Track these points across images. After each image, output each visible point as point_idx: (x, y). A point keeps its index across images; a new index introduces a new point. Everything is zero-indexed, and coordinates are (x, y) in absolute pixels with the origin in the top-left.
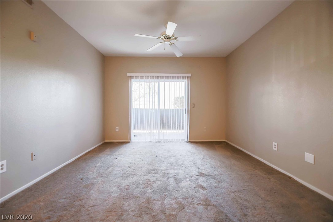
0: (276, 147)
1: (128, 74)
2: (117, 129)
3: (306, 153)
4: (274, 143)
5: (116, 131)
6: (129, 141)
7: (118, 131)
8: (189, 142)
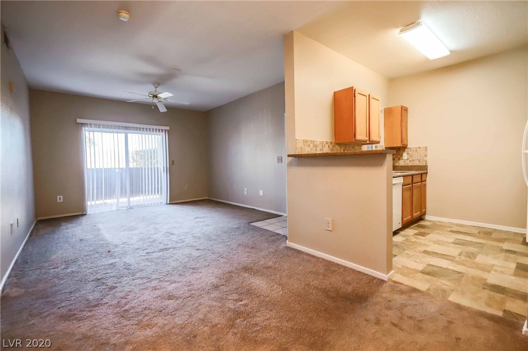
1: (79, 121)
2: (60, 199)
3: (260, 191)
5: (58, 201)
6: (84, 213)
7: (62, 201)
8: (170, 204)
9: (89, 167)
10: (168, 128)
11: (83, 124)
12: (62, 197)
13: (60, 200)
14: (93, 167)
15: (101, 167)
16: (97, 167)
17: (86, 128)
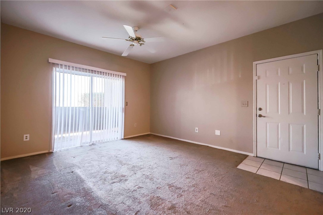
0: (198, 130)
1: (51, 60)
2: (27, 137)
3: (216, 131)
4: (196, 128)
5: (25, 140)
6: (51, 151)
7: (28, 139)
8: (124, 139)
9: (57, 105)
10: (125, 74)
11: (54, 64)
12: (28, 135)
13: (26, 139)
14: (61, 106)
15: (69, 106)
16: (65, 106)
17: (57, 69)
